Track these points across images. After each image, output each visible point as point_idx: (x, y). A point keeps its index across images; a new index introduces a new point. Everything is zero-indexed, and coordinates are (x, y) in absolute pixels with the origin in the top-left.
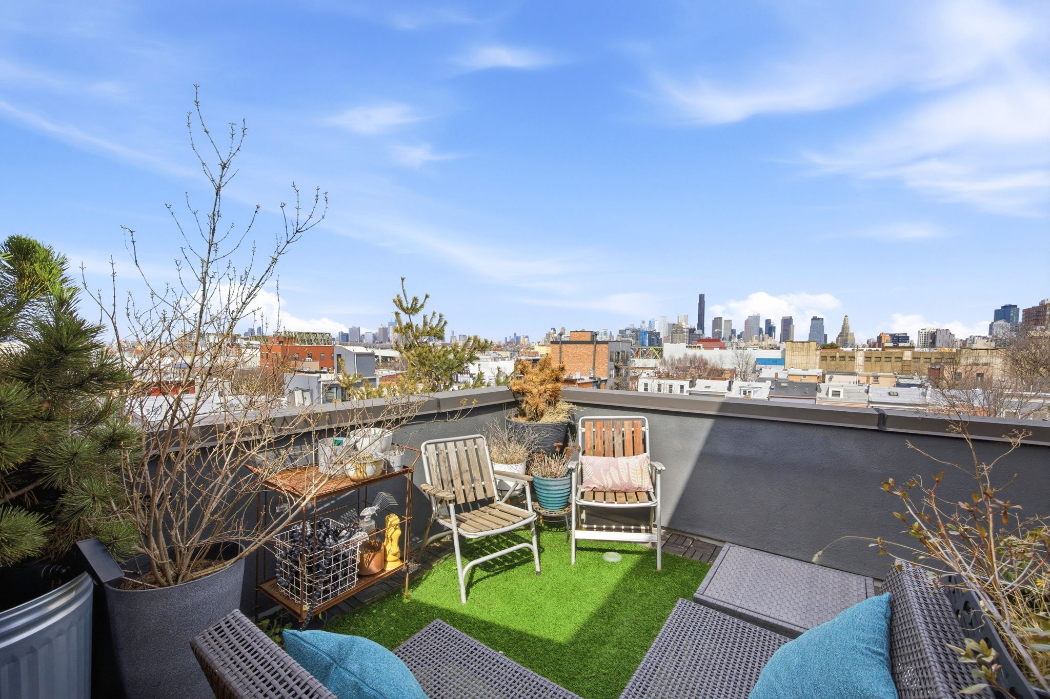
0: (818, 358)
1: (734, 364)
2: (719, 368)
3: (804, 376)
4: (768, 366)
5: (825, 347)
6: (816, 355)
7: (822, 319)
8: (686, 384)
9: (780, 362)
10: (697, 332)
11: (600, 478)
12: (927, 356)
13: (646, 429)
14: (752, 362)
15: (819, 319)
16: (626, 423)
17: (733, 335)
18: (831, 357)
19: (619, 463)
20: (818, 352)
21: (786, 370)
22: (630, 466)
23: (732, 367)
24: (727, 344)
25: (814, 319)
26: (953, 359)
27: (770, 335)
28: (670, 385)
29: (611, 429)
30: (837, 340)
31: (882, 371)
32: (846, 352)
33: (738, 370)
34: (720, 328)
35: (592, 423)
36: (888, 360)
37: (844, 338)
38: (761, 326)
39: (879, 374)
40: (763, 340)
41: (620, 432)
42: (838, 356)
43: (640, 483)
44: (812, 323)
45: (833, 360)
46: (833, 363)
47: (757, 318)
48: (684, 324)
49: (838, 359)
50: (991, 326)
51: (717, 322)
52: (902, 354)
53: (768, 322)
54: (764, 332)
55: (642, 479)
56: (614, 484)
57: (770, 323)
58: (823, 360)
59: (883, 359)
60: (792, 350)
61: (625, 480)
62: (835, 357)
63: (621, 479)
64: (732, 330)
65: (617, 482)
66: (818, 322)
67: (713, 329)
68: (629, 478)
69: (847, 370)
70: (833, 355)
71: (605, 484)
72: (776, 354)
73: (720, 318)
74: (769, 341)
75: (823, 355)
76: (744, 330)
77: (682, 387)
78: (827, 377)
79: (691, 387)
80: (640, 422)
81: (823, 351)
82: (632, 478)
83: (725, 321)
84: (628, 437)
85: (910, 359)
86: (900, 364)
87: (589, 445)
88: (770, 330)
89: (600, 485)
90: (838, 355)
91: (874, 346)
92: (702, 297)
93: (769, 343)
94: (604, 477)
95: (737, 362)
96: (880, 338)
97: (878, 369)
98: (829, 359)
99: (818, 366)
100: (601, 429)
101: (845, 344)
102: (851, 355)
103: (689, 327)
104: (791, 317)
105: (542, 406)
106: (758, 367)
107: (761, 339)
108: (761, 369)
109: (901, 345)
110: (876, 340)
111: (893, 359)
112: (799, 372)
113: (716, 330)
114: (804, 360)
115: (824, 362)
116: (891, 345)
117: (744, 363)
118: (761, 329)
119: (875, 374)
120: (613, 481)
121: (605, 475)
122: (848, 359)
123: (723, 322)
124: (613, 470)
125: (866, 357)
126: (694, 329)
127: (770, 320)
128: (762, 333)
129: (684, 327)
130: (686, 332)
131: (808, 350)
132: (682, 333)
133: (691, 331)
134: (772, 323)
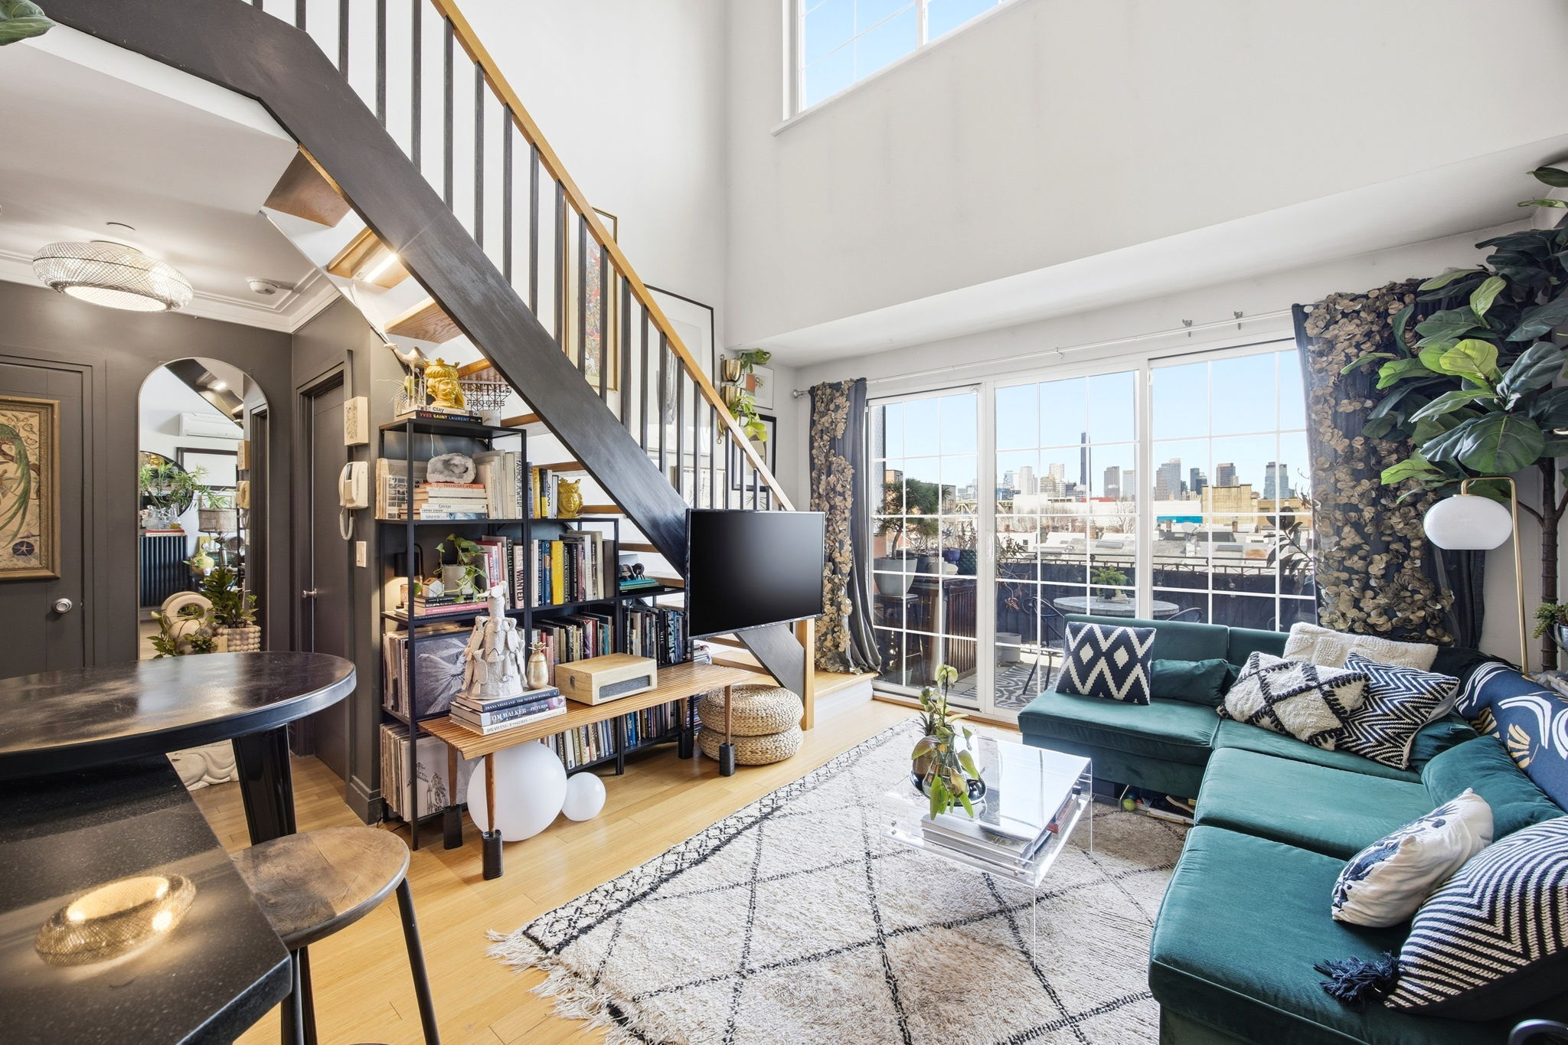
0: (1255, 509)
6: (1252, 506)
10: (1079, 488)
25: (1271, 463)
34: (1117, 482)
38: (1183, 479)
44: (1267, 472)
47: (1176, 467)
48: (1057, 476)
51: (1111, 474)
53: (1194, 472)
54: (1189, 488)
57: (1198, 474)
60: (1214, 499)
66: (1276, 472)
67: (1107, 483)
73: (1116, 468)
75: (1263, 506)
76: (1155, 486)
83: (1125, 473)
92: (1085, 436)
103: (1066, 481)
104: (1232, 464)
107: (1184, 498)
113: (1110, 486)
118: (1183, 485)
123: (1121, 474)
126: (1075, 483)
127: (1198, 469)
128: (1186, 489)
129: (1057, 481)
130: (1061, 488)
131: (1239, 499)
132: (1054, 490)
133: (1070, 488)
134: (1201, 474)
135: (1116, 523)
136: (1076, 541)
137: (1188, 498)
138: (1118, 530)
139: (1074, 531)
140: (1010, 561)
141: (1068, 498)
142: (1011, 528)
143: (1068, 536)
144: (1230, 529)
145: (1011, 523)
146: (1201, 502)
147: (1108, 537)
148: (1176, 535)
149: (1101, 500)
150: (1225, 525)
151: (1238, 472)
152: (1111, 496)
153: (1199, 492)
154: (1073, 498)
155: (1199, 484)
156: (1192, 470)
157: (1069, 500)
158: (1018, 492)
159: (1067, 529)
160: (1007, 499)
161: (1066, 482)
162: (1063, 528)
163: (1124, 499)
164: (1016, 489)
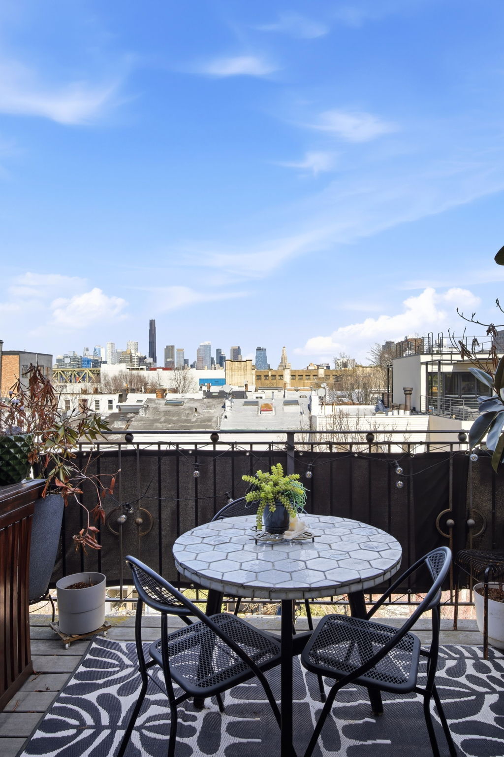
0: (254, 377)
6: (252, 374)
7: (265, 349)
8: (115, 398)
9: (222, 382)
10: (148, 361)
14: (196, 381)
15: (262, 349)
17: (186, 365)
18: (265, 376)
20: (254, 371)
25: (259, 349)
28: (96, 401)
34: (173, 356)
36: (307, 377)
38: (212, 356)
39: (301, 388)
42: (270, 375)
44: (257, 353)
45: (266, 379)
46: (267, 382)
47: (208, 347)
48: (133, 351)
49: (270, 378)
51: (169, 350)
53: (219, 351)
54: (216, 362)
57: (221, 353)
58: (258, 379)
60: (231, 369)
62: (268, 376)
64: (185, 360)
66: (262, 352)
67: (166, 358)
69: (277, 386)
70: (266, 374)
73: (173, 347)
75: (258, 374)
76: (196, 360)
77: (110, 402)
79: (120, 401)
81: (258, 370)
83: (178, 350)
85: (323, 376)
92: (152, 324)
96: (308, 366)
97: (300, 385)
98: (263, 377)
99: (254, 385)
102: (280, 374)
104: (239, 347)
113: (169, 360)
114: (242, 379)
115: (259, 381)
118: (212, 359)
119: (297, 389)
122: (278, 378)
123: (176, 351)
125: (292, 376)
126: (145, 357)
127: (221, 350)
128: (214, 362)
129: (133, 355)
130: (135, 361)
131: (245, 369)
132: (131, 361)
133: (142, 360)
134: (222, 353)
135: (174, 385)
136: (149, 400)
137: (215, 369)
138: (175, 391)
139: (145, 392)
140: (86, 448)
141: (141, 367)
142: (99, 390)
143: (144, 397)
144: (243, 389)
145: (99, 386)
146: (225, 371)
147: (170, 396)
148: (213, 394)
149: (164, 369)
150: (239, 387)
151: (242, 352)
152: (168, 367)
153: (221, 365)
154: (144, 367)
155: (221, 360)
156: (217, 350)
157: (142, 369)
158: (105, 362)
159: (141, 391)
160: (96, 367)
161: (139, 355)
162: (138, 390)
163: (177, 369)
164: (103, 359)
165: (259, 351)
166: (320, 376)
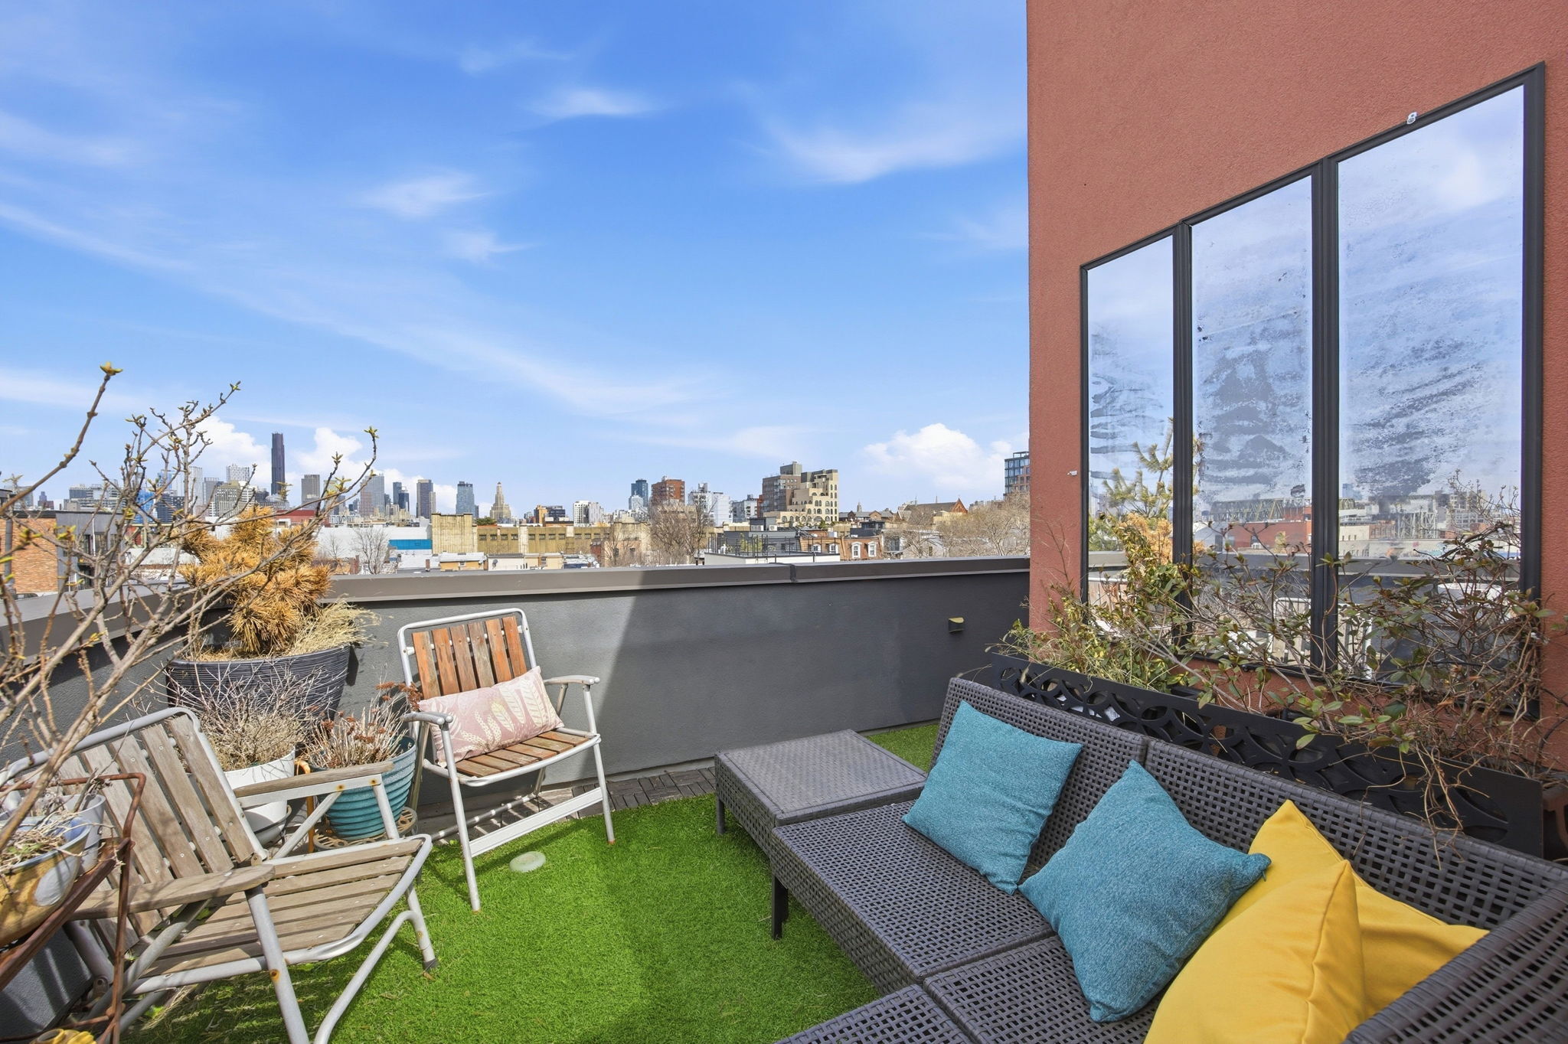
0: (476, 537)
1: (357, 550)
2: (331, 557)
3: (462, 562)
4: (411, 551)
5: (480, 522)
6: (473, 533)
7: (471, 485)
9: (426, 544)
10: (272, 498)
11: (478, 730)
12: (587, 532)
13: (524, 628)
14: (385, 544)
15: (467, 485)
16: (490, 623)
18: (491, 535)
19: (504, 694)
20: (475, 530)
21: (437, 555)
22: (524, 695)
23: (353, 555)
24: (333, 519)
25: (461, 485)
26: (609, 534)
27: (402, 506)
29: (464, 639)
30: (491, 513)
31: (547, 551)
32: (507, 529)
33: (363, 558)
34: (316, 492)
35: (426, 634)
36: (551, 537)
37: (499, 511)
38: (386, 492)
39: (546, 554)
40: (391, 513)
41: (481, 642)
42: (498, 534)
43: (544, 719)
44: (458, 489)
45: (493, 540)
46: (494, 543)
47: (380, 480)
48: (242, 483)
49: (499, 537)
50: (630, 499)
51: (310, 482)
52: (565, 529)
53: (397, 486)
54: (392, 500)
55: (546, 711)
56: (505, 733)
57: (400, 488)
58: (481, 540)
59: (548, 537)
60: (441, 526)
61: (522, 720)
62: (496, 535)
63: (514, 720)
65: (510, 726)
66: (467, 489)
67: (304, 493)
68: (527, 714)
69: (510, 552)
70: (493, 533)
71: (490, 738)
72: (419, 533)
73: (315, 477)
74: (401, 515)
75: (481, 533)
76: (358, 497)
78: (491, 561)
80: (513, 618)
81: (481, 527)
82: (532, 714)
84: (498, 647)
85: (572, 535)
86: (564, 542)
87: (428, 677)
88: (402, 498)
89: (479, 744)
90: (499, 532)
91: (532, 522)
92: (278, 439)
93: (401, 517)
94: (485, 727)
95: (360, 547)
96: (537, 511)
97: (543, 549)
98: (489, 538)
99: (476, 548)
100: (446, 642)
101: (501, 520)
102: (513, 532)
103: (258, 488)
104: (430, 481)
105: (294, 617)
106: (394, 554)
107: (388, 511)
108: (400, 556)
109: (561, 519)
110: (533, 514)
111: (557, 536)
112: (455, 557)
113: (309, 496)
114: (457, 540)
115: (484, 542)
116: (551, 519)
117: (373, 547)
118: (387, 497)
119: (542, 555)
120: (502, 728)
121: (486, 721)
122: (509, 537)
123: (321, 482)
124: (496, 708)
125: (528, 535)
126: (266, 494)
127: (400, 484)
128: (390, 502)
131: (462, 526)
133: (260, 496)
134: (403, 489)
156: (395, 484)
165: (462, 488)
166: (568, 535)
